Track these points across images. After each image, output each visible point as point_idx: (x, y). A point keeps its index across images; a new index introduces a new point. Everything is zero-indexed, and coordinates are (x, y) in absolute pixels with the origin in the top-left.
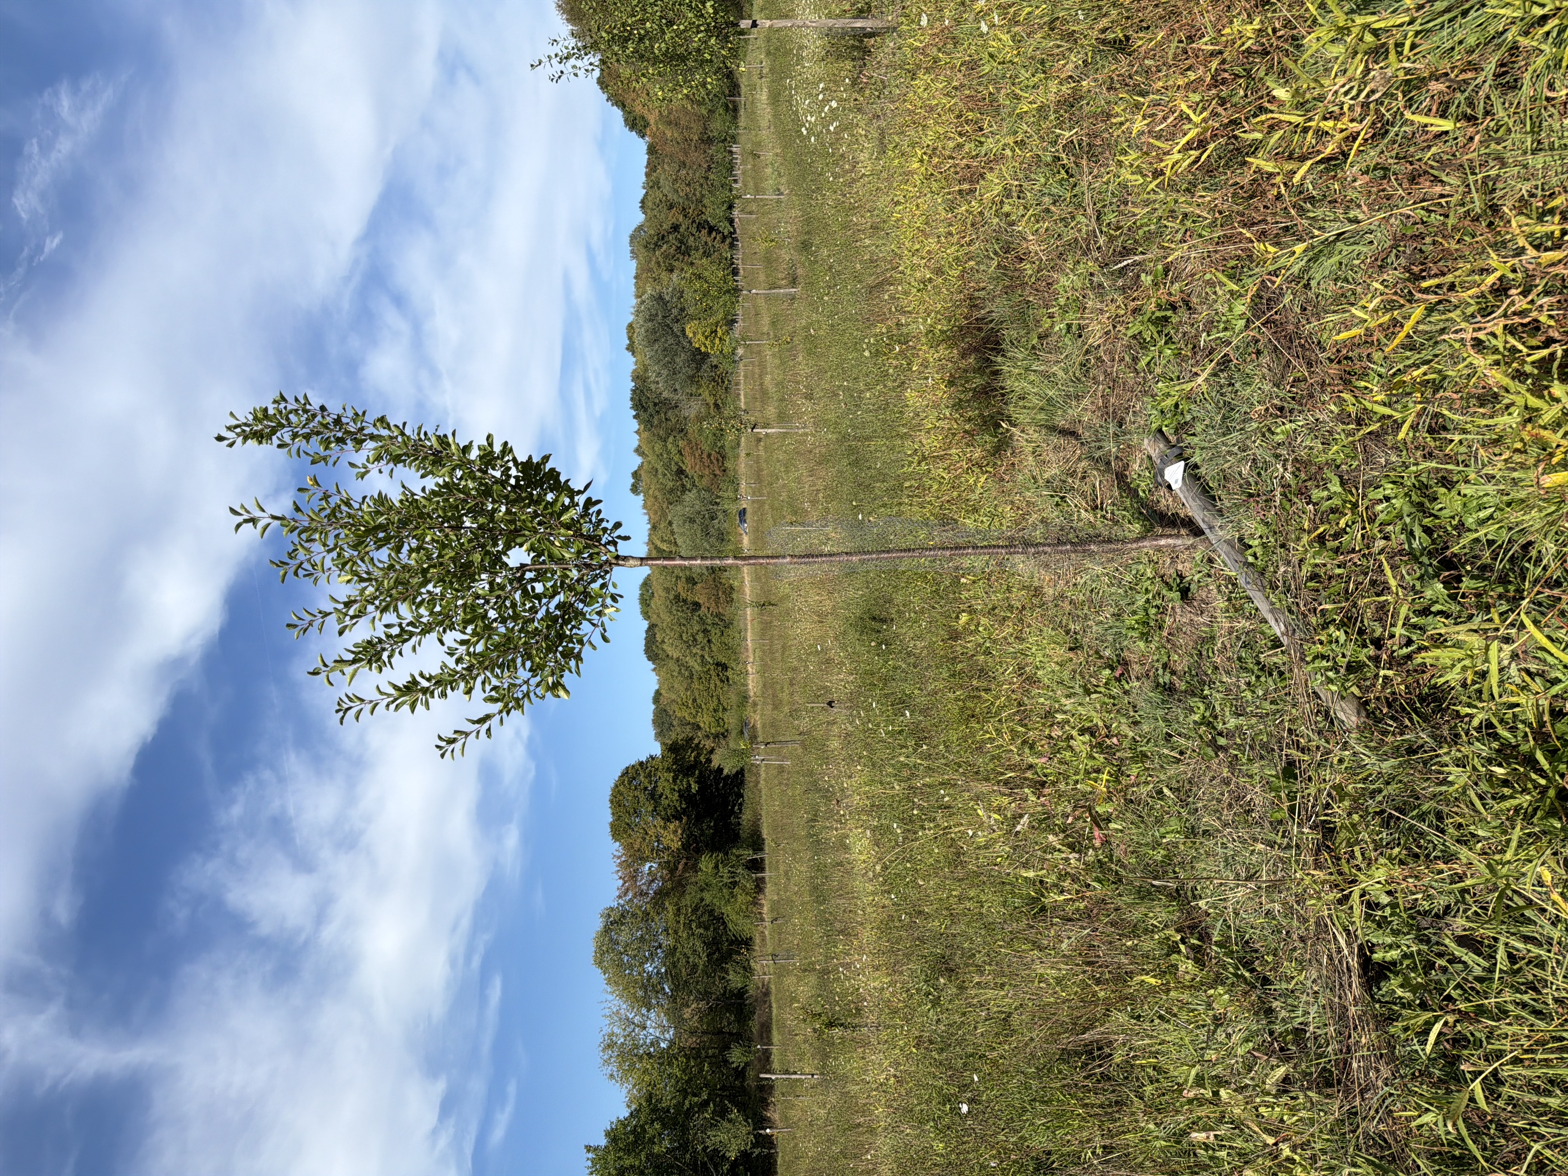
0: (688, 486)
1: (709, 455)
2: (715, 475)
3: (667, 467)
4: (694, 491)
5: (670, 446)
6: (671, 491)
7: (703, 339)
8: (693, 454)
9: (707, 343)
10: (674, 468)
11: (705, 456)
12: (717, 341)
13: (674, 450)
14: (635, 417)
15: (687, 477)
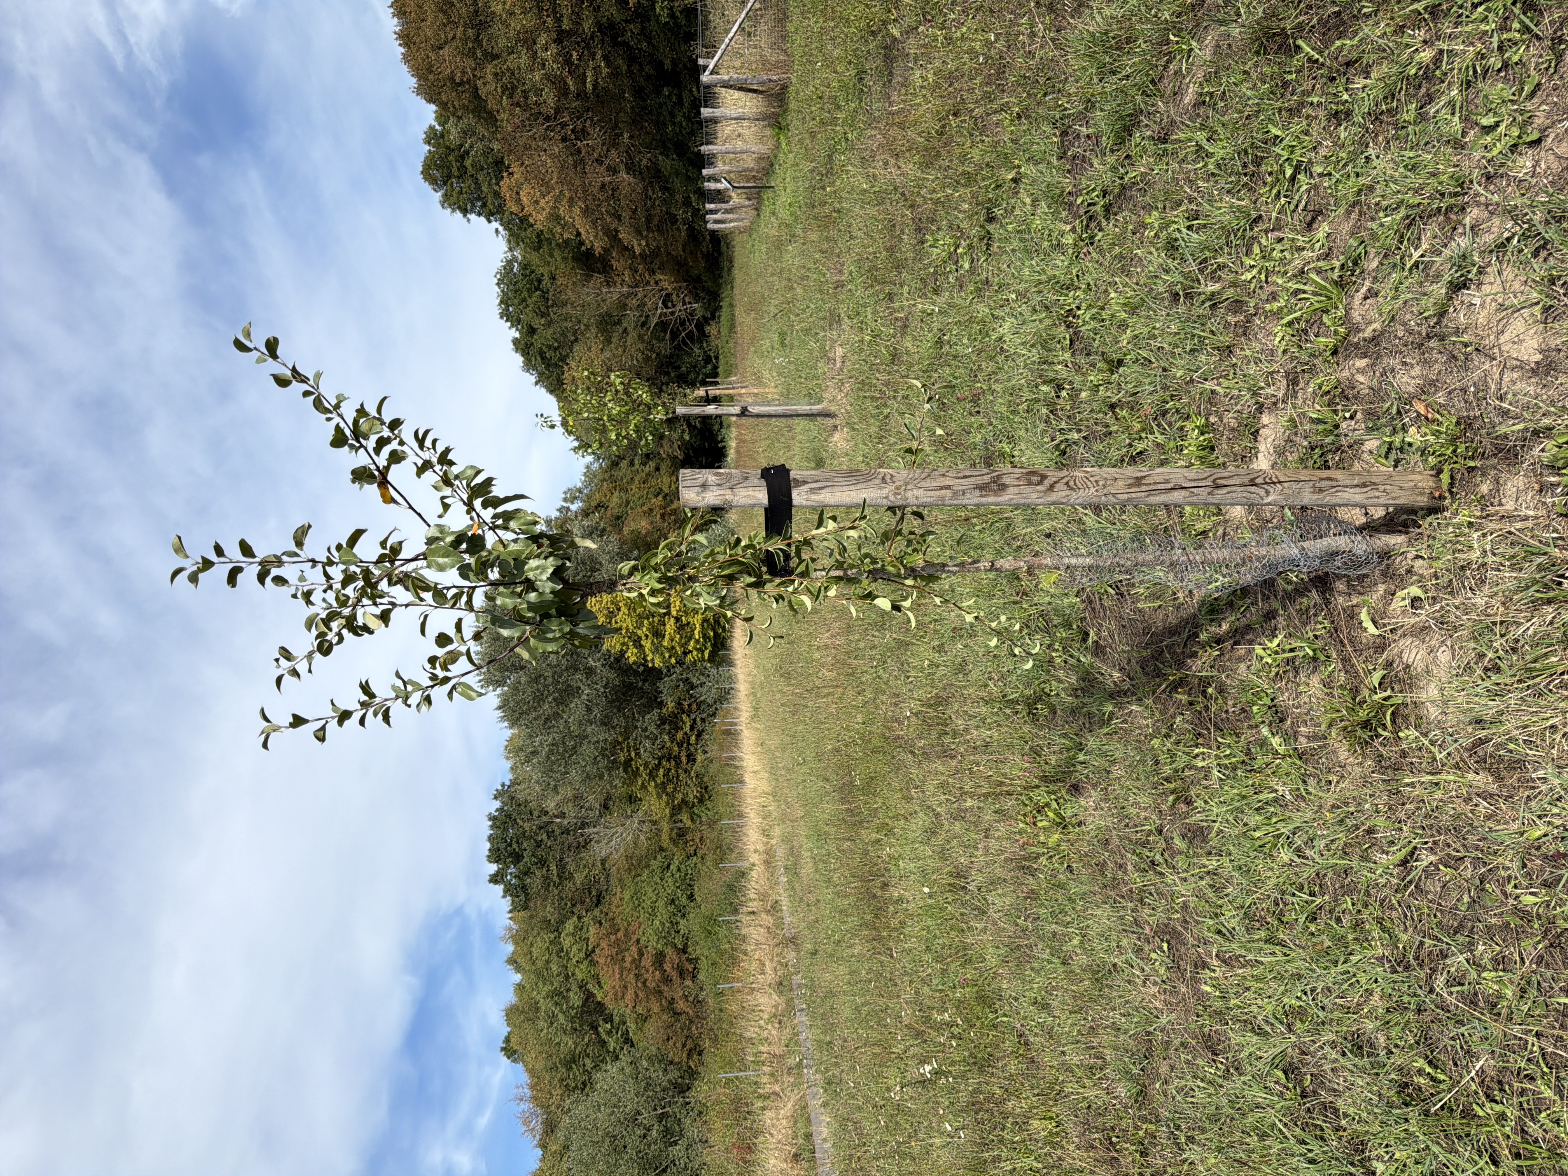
0: (612, 1044)
1: (660, 958)
2: (677, 1014)
3: (558, 996)
4: (625, 1058)
5: (566, 942)
6: (572, 1061)
7: (628, 622)
8: (617, 958)
9: (643, 634)
10: (576, 998)
11: (647, 961)
13: (576, 953)
14: (495, 879)
15: (609, 1019)
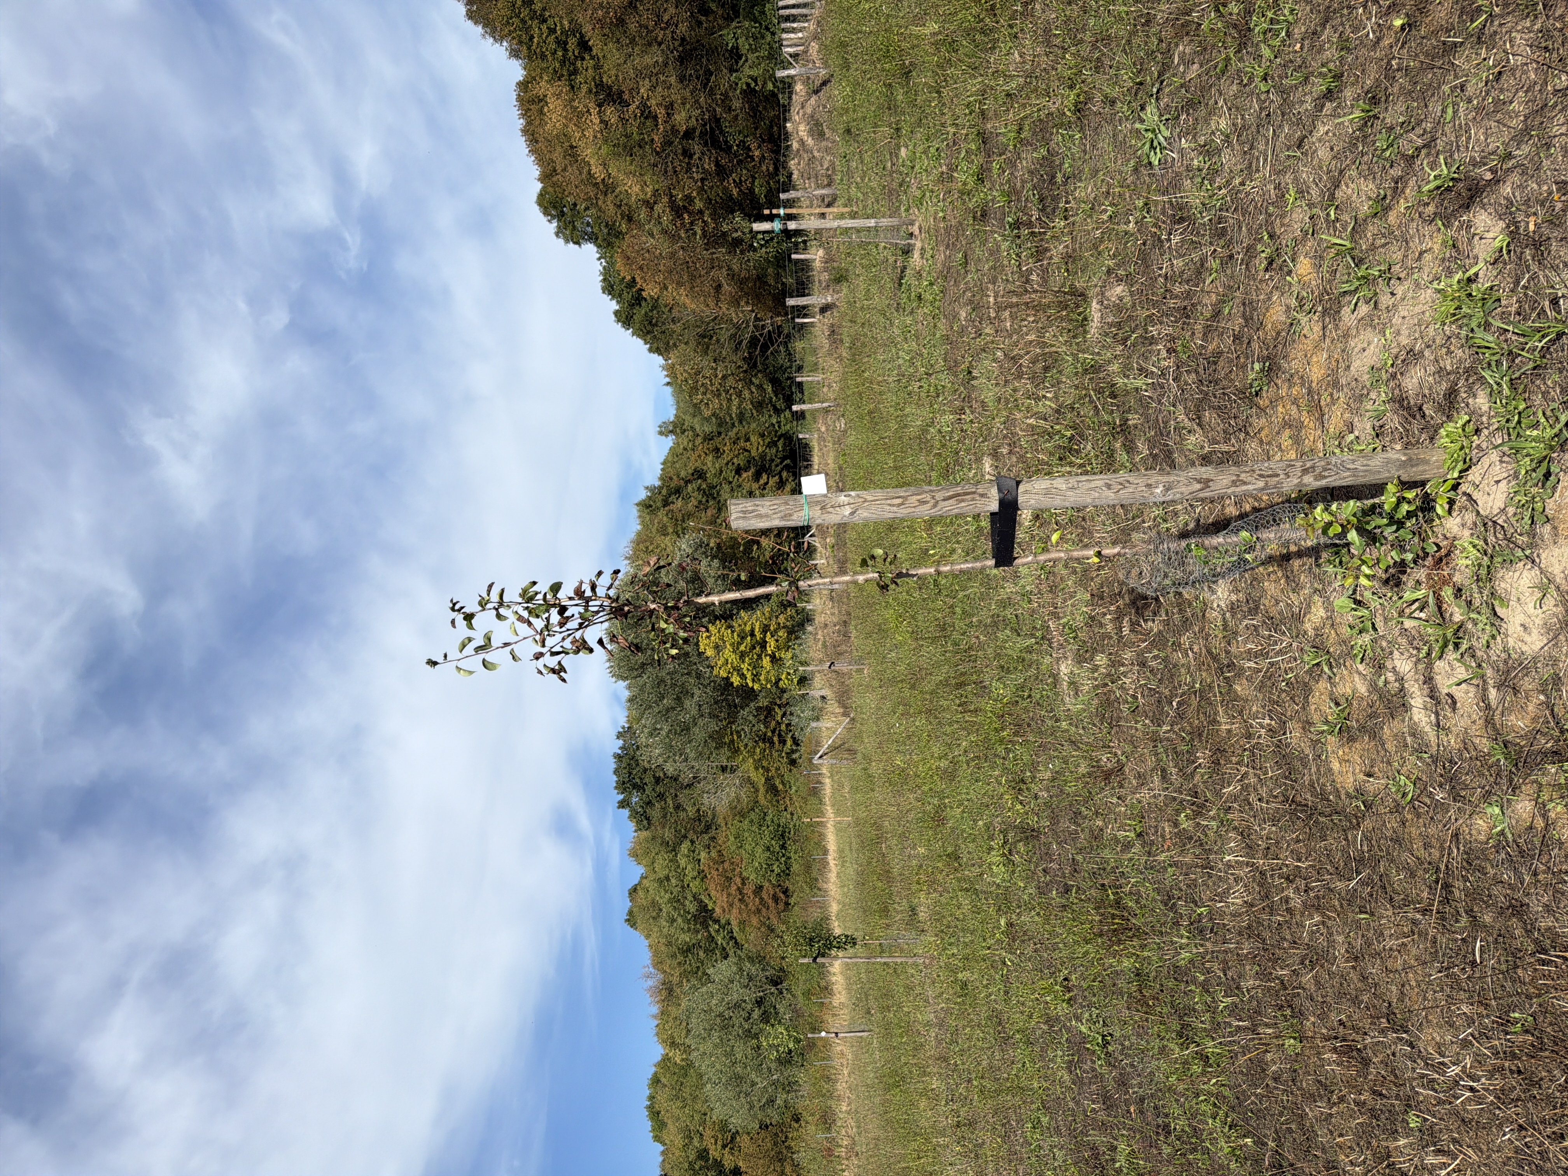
0: (720, 940)
1: (759, 889)
4: (733, 955)
5: (683, 862)
6: (687, 950)
7: (733, 658)
9: (744, 666)
11: (749, 890)
12: (766, 662)
13: (690, 872)
14: (622, 804)
15: (717, 921)
